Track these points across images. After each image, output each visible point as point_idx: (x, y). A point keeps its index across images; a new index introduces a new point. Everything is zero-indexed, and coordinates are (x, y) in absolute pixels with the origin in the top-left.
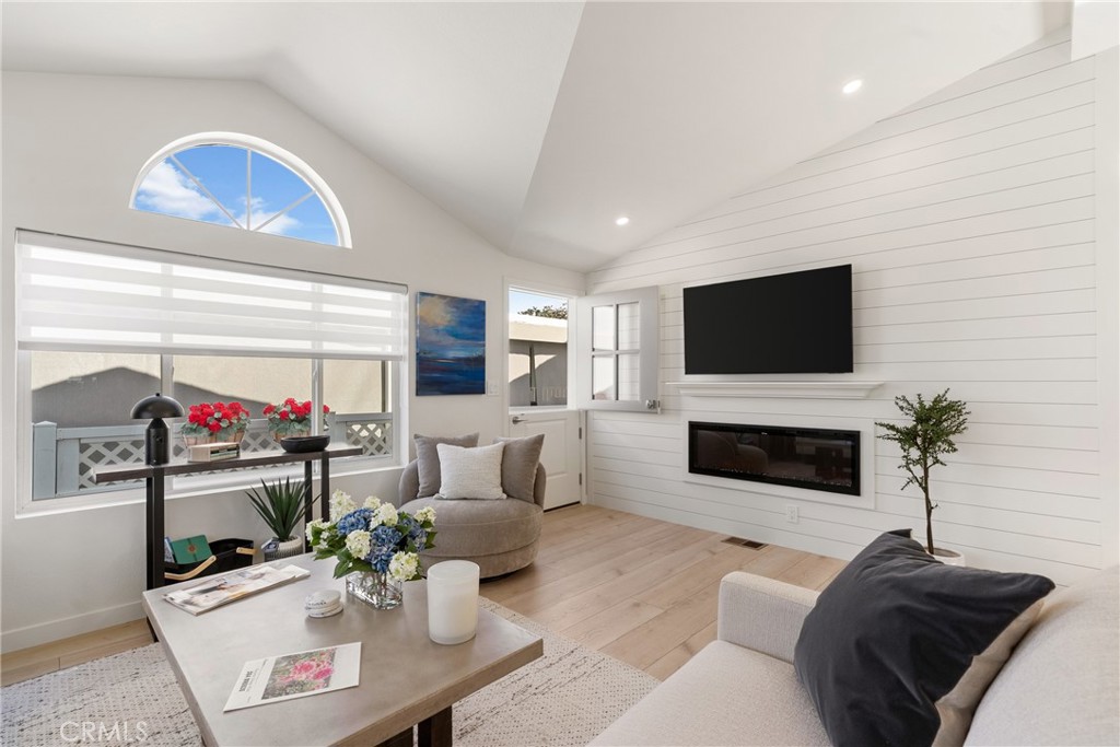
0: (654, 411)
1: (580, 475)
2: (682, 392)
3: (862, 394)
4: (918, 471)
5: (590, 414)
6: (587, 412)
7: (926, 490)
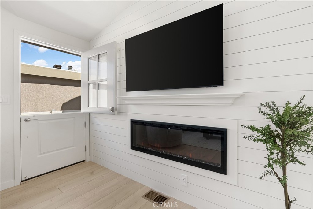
0: (113, 113)
1: (86, 147)
2: (126, 102)
3: (230, 102)
4: (278, 169)
5: (91, 114)
6: (89, 113)
7: (285, 186)
